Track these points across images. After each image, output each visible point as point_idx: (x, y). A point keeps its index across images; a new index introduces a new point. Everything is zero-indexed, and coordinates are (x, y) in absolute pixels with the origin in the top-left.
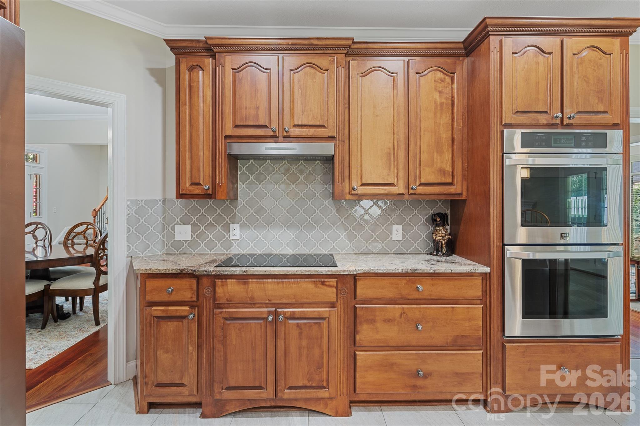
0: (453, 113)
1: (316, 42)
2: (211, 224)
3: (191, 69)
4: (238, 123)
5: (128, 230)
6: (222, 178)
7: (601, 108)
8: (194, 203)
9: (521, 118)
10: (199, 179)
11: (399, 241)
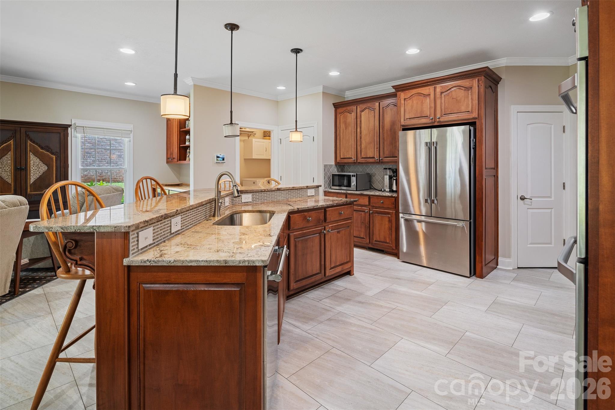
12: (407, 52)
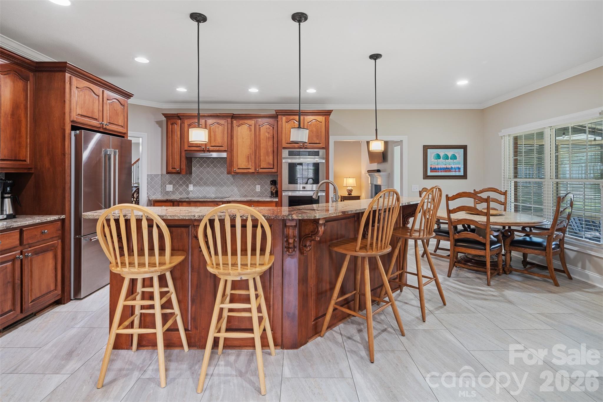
0: (273, 141)
1: (219, 115)
2: (181, 185)
3: (172, 124)
4: (190, 145)
5: (148, 186)
6: (184, 167)
7: (318, 142)
8: (174, 176)
9: (289, 145)
10: (175, 166)
11: (259, 192)
12: (250, 90)
